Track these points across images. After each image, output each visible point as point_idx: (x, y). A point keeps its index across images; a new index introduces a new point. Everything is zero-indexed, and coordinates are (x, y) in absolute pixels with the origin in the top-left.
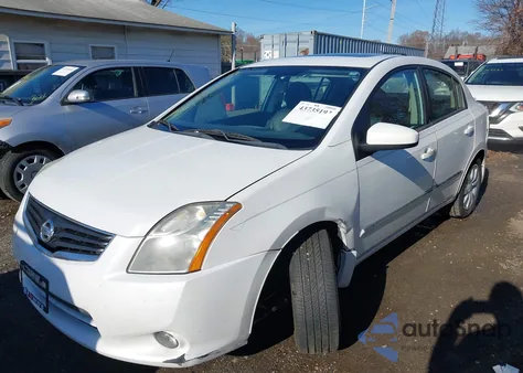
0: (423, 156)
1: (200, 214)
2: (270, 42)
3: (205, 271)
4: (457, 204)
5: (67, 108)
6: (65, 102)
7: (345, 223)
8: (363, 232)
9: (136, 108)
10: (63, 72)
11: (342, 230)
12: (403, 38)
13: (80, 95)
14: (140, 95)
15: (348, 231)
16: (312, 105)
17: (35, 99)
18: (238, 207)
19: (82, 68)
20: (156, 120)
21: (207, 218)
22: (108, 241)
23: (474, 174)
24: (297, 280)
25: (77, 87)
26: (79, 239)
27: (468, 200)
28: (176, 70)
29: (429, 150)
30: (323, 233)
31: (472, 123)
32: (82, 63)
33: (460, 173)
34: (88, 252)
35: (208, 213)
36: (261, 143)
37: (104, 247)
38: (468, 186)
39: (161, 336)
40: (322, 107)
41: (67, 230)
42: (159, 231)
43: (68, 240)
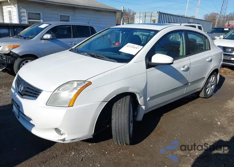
0: (182, 69)
1: (75, 85)
2: (139, 16)
3: (75, 106)
4: (203, 92)
5: (43, 41)
6: (42, 39)
7: (139, 94)
8: (149, 99)
9: (72, 42)
10: (43, 26)
11: (138, 97)
12: (206, 16)
13: (48, 36)
14: (74, 37)
15: (140, 97)
16: (132, 45)
17: (30, 37)
18: (90, 83)
19: (50, 25)
20: (73, 48)
21: (77, 87)
22: (40, 93)
23: (213, 79)
24: (114, 114)
25: (47, 33)
26: (32, 91)
27: (209, 91)
28: (91, 27)
29: (186, 67)
30: (129, 97)
31: (211, 56)
32: (50, 23)
33: (204, 78)
34: (33, 96)
35: (78, 85)
36: (109, 59)
37: (39, 95)
38: (209, 84)
39: (57, 130)
40: (136, 46)
41: (28, 88)
42: (59, 90)
43: (28, 92)
